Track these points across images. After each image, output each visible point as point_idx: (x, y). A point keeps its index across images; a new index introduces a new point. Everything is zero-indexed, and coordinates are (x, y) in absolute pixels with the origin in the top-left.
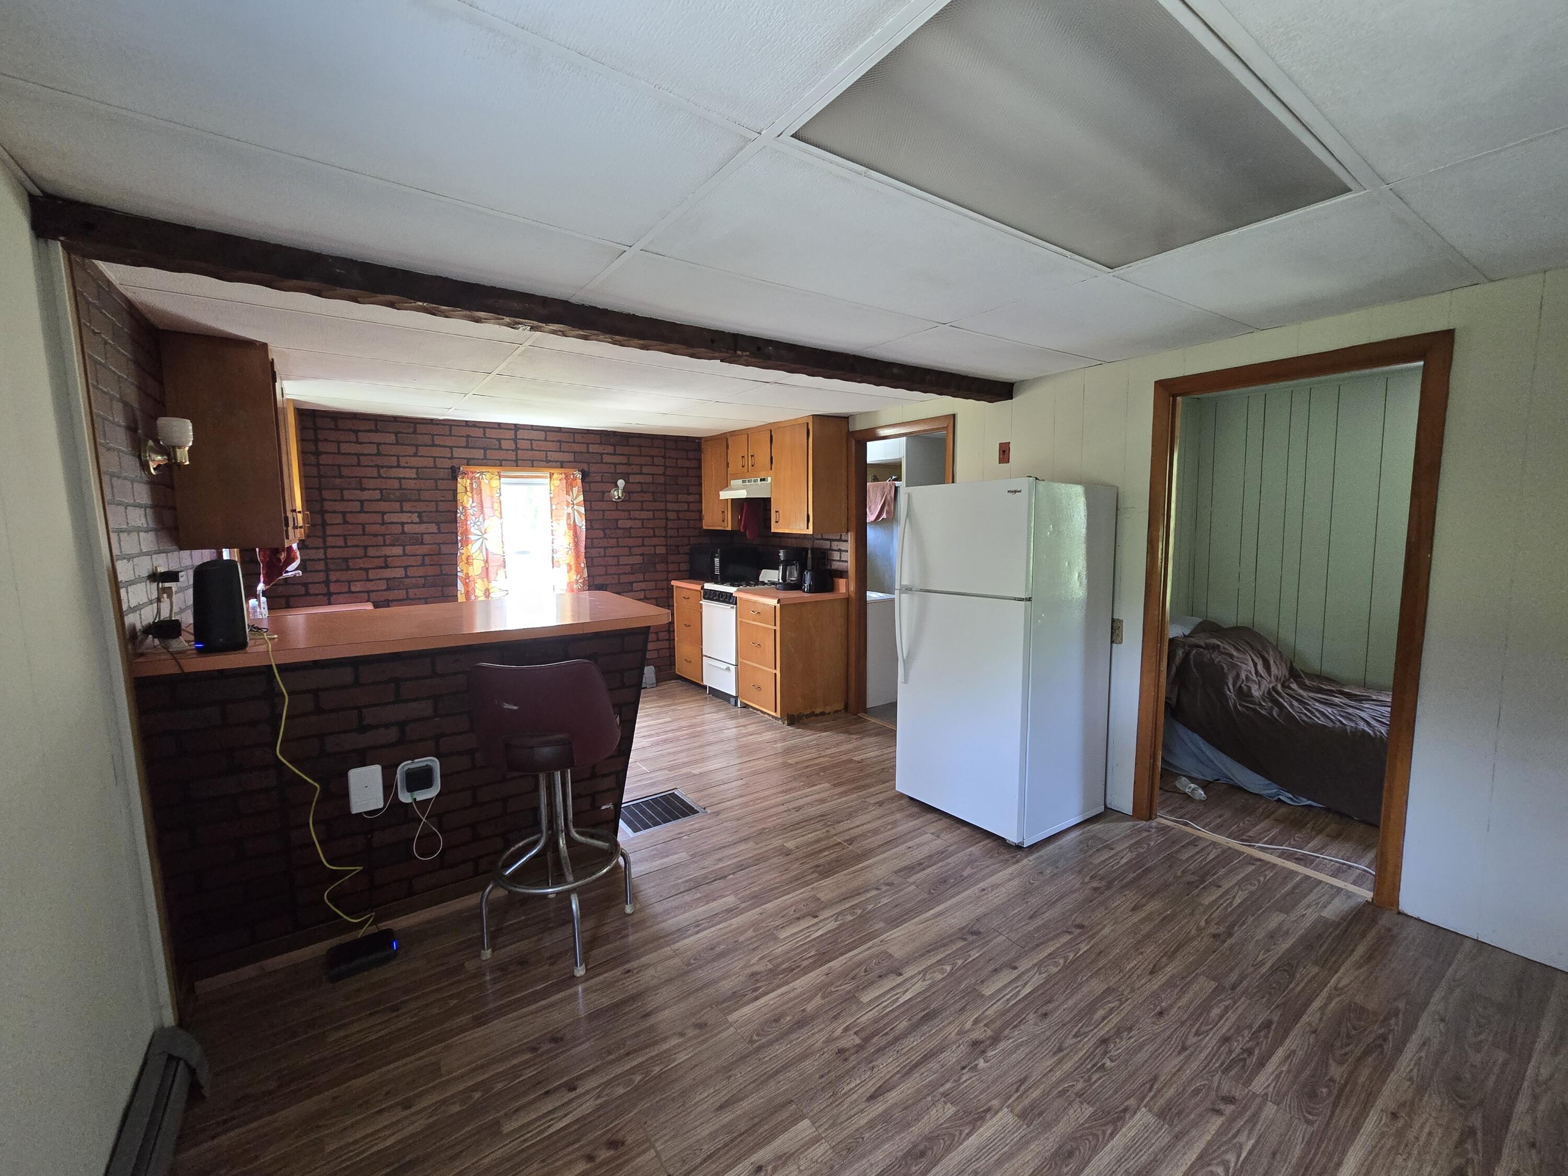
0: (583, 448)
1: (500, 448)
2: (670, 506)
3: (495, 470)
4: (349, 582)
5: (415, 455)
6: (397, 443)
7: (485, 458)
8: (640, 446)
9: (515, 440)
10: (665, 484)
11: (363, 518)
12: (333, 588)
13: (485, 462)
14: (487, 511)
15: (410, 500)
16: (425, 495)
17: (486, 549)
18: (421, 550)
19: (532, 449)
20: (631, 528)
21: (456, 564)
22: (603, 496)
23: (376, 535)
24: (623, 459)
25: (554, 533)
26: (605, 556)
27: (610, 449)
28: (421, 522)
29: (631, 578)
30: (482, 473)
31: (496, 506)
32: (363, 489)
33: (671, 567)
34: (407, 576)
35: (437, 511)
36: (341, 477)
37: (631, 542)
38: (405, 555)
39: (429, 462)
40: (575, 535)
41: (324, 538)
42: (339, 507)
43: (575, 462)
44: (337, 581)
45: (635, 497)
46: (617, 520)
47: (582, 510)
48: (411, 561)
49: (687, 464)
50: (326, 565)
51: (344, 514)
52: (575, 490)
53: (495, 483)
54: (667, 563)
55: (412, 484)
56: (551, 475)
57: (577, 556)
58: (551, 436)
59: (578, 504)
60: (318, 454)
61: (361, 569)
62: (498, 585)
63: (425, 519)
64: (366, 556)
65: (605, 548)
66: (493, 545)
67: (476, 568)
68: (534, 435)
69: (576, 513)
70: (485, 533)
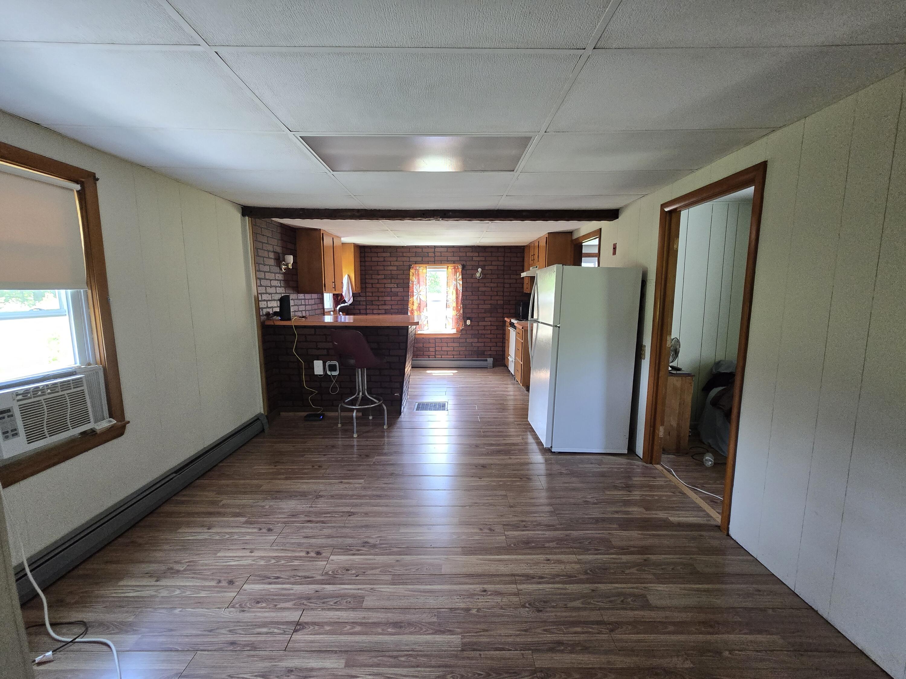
0: (464, 254)
1: (428, 256)
2: (506, 281)
3: (425, 265)
4: (373, 310)
5: (397, 261)
6: (391, 257)
7: (422, 260)
8: (491, 252)
9: (434, 252)
10: (504, 270)
11: (378, 286)
12: (368, 311)
13: (422, 262)
14: (421, 283)
15: (394, 279)
16: (399, 277)
17: (420, 299)
18: (398, 298)
19: (441, 256)
20: (485, 291)
21: (408, 305)
22: (472, 276)
23: (382, 292)
24: (483, 259)
25: (448, 293)
26: (472, 304)
27: (477, 254)
28: (398, 287)
29: (485, 315)
30: (419, 267)
31: (425, 281)
32: (379, 275)
33: (505, 311)
34: (392, 309)
35: (403, 283)
36: (372, 270)
37: (485, 298)
38: (391, 300)
39: (401, 263)
40: (457, 294)
41: (366, 292)
42: (371, 281)
43: (460, 261)
44: (369, 309)
45: (488, 276)
46: (479, 287)
47: (461, 283)
48: (393, 303)
49: (516, 259)
50: (366, 303)
51: (372, 284)
52: (458, 274)
53: (424, 271)
54: (503, 309)
55: (394, 272)
56: (448, 267)
57: (457, 303)
58: (449, 250)
59: (459, 280)
60: (365, 261)
61: (377, 305)
62: (424, 314)
63: (399, 286)
64: (379, 300)
65: (472, 300)
66: (423, 298)
67: (415, 307)
68: (442, 250)
69: (458, 284)
70: (420, 292)
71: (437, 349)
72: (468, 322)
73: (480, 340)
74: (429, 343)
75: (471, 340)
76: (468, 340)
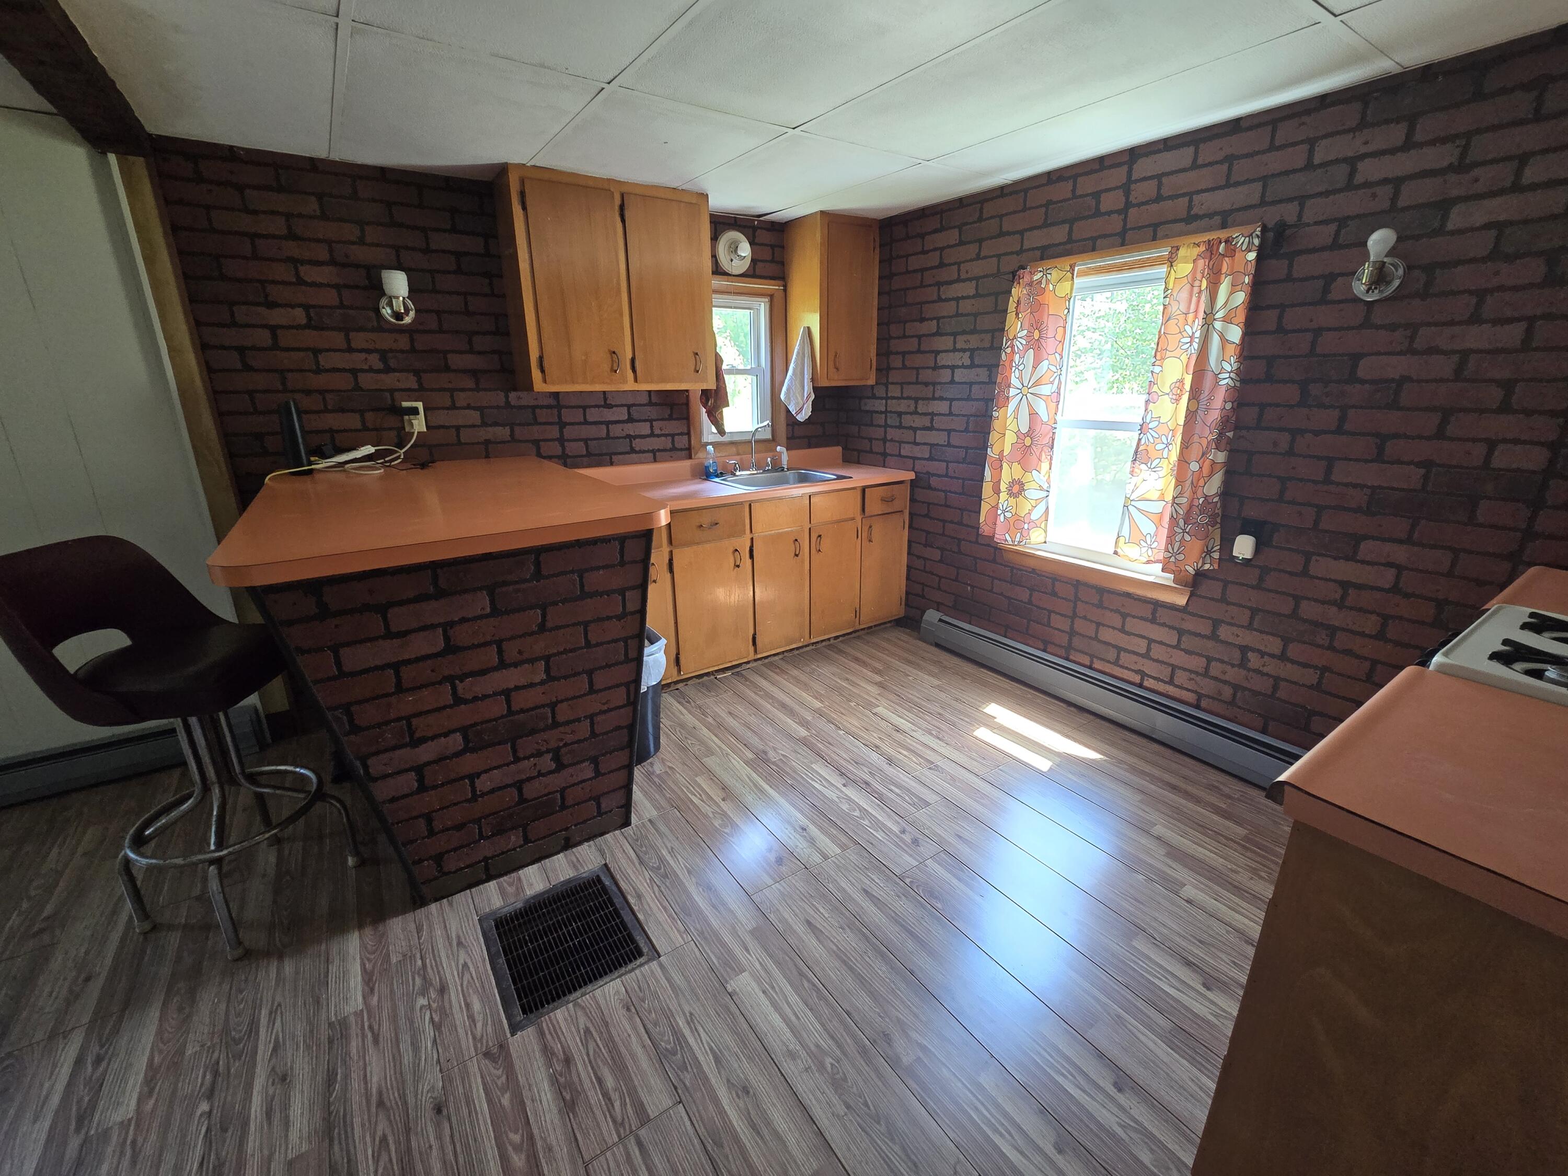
1: (1097, 213)
3: (1065, 262)
4: (901, 443)
5: (977, 257)
6: (960, 243)
7: (1069, 240)
9: (1128, 184)
11: (919, 360)
12: (888, 448)
14: (1047, 343)
15: (964, 332)
16: (979, 323)
17: (1031, 413)
19: (1157, 198)
20: (1406, 379)
22: (1325, 284)
26: (1290, 453)
28: (971, 366)
30: (1045, 273)
32: (922, 320)
34: (949, 445)
36: (906, 304)
37: (1391, 422)
38: (951, 414)
42: (901, 345)
45: (1448, 279)
47: (1235, 334)
48: (956, 423)
51: (904, 355)
52: (1227, 287)
53: (1065, 288)
54: (1536, 502)
55: (969, 306)
56: (1174, 252)
58: (1209, 152)
59: (1226, 319)
61: (911, 428)
62: (1040, 477)
63: (975, 361)
64: (916, 412)
65: (1295, 433)
66: (1043, 411)
67: (1010, 445)
68: (1169, 160)
69: (1216, 340)
70: (1037, 384)
71: (1080, 625)
72: (1244, 547)
73: (1294, 650)
74: (1054, 594)
75: (1247, 638)
76: (1224, 632)
